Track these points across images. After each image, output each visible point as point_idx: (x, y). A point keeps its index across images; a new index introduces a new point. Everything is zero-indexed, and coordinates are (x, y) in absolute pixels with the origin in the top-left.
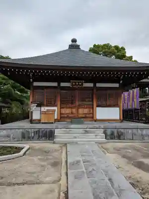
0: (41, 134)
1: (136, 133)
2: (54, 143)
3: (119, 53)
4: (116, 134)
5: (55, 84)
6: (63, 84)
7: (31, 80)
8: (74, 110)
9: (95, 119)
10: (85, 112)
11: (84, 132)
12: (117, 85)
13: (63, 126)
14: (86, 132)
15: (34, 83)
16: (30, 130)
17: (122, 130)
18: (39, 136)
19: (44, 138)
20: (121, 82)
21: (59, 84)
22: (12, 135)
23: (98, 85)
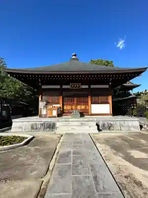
0: (46, 126)
1: (123, 124)
4: (106, 126)
5: (58, 87)
6: (64, 87)
7: (40, 84)
8: (74, 107)
9: (90, 113)
10: (82, 108)
11: (80, 124)
12: (107, 86)
14: (82, 124)
15: (42, 86)
16: (37, 123)
17: (112, 123)
18: (45, 128)
19: (48, 129)
20: (110, 84)
21: (61, 87)
22: (24, 127)
23: (92, 86)
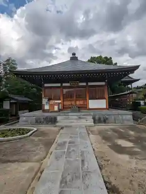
0: (48, 120)
1: (118, 118)
2: (56, 126)
3: (108, 61)
4: (102, 119)
6: (64, 85)
7: (43, 83)
8: (73, 103)
9: (88, 108)
11: (78, 118)
12: (103, 83)
13: (63, 114)
14: (80, 118)
15: (45, 84)
16: (41, 117)
17: (107, 117)
18: (47, 122)
19: (50, 123)
20: (106, 81)
21: (62, 85)
23: (90, 84)
